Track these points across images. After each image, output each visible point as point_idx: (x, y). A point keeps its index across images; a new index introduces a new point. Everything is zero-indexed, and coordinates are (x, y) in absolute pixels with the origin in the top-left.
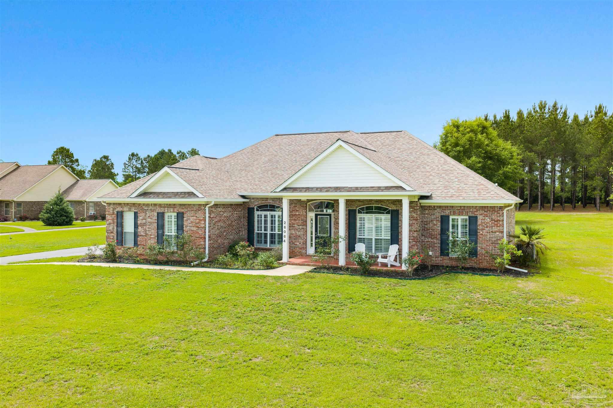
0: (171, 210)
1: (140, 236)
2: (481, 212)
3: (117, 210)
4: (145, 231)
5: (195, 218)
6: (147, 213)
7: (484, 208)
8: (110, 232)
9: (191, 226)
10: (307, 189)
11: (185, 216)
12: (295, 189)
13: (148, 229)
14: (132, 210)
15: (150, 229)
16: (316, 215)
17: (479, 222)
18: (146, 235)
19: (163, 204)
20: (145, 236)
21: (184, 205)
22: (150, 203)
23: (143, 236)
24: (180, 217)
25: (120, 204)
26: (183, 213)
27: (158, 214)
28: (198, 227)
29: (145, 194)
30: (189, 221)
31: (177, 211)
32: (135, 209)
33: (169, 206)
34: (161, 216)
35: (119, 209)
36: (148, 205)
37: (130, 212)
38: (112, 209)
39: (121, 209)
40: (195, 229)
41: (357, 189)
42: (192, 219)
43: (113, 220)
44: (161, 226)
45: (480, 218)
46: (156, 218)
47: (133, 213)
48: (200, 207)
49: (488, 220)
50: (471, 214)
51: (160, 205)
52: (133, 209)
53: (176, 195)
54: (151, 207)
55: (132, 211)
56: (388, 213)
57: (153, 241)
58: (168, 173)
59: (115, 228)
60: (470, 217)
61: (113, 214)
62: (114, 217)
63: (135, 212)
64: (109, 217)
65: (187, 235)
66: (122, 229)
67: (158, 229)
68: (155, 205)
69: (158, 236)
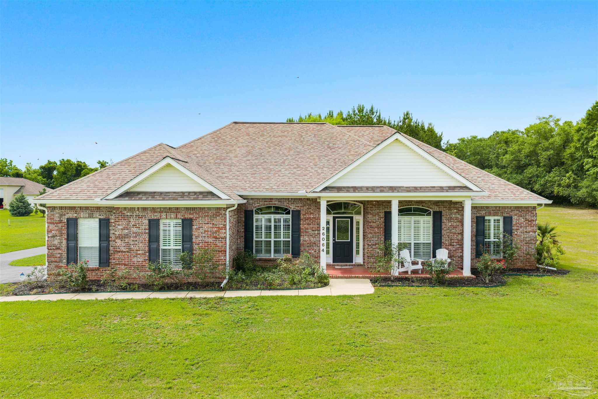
0: (172, 216)
1: (119, 252)
2: (516, 212)
3: (66, 217)
4: (128, 245)
5: (211, 226)
6: (131, 220)
7: (518, 208)
8: (54, 248)
9: (204, 237)
10: (355, 189)
11: (195, 223)
12: (339, 189)
13: (132, 243)
14: (94, 216)
15: (137, 243)
16: (334, 218)
17: (514, 222)
18: (130, 250)
19: (158, 208)
20: (128, 252)
21: (194, 209)
22: (136, 207)
23: (125, 252)
24: (187, 224)
25: (72, 208)
26: (191, 220)
27: (150, 221)
28: (216, 238)
30: (201, 230)
31: (183, 217)
32: (100, 215)
33: (169, 210)
34: (154, 225)
35: (71, 215)
36: (132, 209)
37: (91, 219)
38: (57, 215)
39: (75, 215)
40: (210, 240)
42: (206, 227)
43: (60, 230)
44: (154, 239)
45: (515, 218)
46: (147, 227)
47: (97, 220)
48: (219, 211)
49: (522, 220)
50: (506, 215)
51: (154, 210)
52: (97, 214)
53: (183, 195)
54: (137, 212)
55: (94, 218)
56: (429, 214)
57: (141, 259)
58: (169, 165)
59: (64, 242)
60: (505, 218)
61: (61, 222)
62: (63, 226)
63: (100, 220)
64: (52, 226)
65: (197, 252)
66: (77, 244)
67: (150, 241)
68: (145, 209)
69: (150, 251)
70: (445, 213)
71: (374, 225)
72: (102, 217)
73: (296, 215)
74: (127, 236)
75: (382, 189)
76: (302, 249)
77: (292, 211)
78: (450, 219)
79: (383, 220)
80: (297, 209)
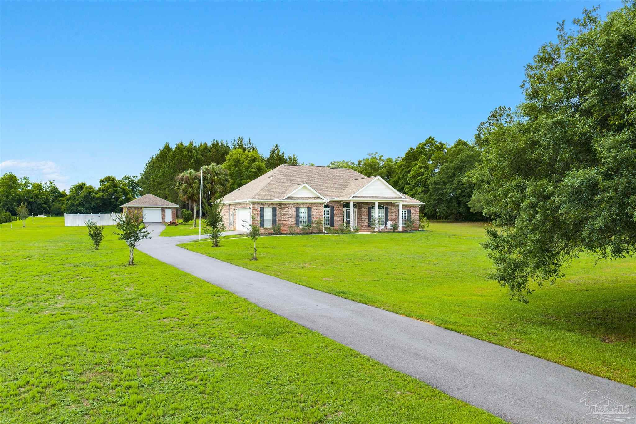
0: (304, 206)
2: (412, 208)
3: (260, 206)
4: (288, 218)
5: (318, 210)
6: (289, 208)
8: (255, 220)
9: (316, 214)
10: (364, 197)
11: (312, 209)
12: (358, 197)
15: (291, 217)
16: (346, 210)
17: (411, 212)
21: (312, 203)
22: (291, 203)
24: (310, 209)
25: (262, 203)
26: (311, 208)
27: (296, 208)
28: (320, 215)
29: (289, 198)
30: (315, 212)
31: (308, 207)
33: (303, 204)
34: (298, 210)
36: (289, 204)
37: (269, 208)
38: (256, 206)
39: (263, 206)
40: (318, 216)
41: (384, 198)
42: (316, 211)
43: (257, 212)
44: (298, 215)
45: (412, 210)
46: (295, 211)
48: (321, 205)
49: (414, 211)
51: (298, 204)
52: (271, 206)
53: (309, 198)
54: (292, 205)
56: (384, 208)
57: (293, 223)
58: (304, 186)
59: (259, 217)
60: (408, 210)
61: (257, 209)
62: (258, 211)
63: (273, 208)
64: (254, 211)
65: (313, 219)
66: (263, 218)
67: (296, 216)
68: (294, 203)
69: (296, 220)
70: (390, 208)
71: (364, 212)
72: (273, 207)
73: (333, 208)
74: (287, 214)
75: (373, 197)
76: (335, 223)
77: (331, 207)
78: (391, 210)
79: (368, 210)
80: (333, 206)
